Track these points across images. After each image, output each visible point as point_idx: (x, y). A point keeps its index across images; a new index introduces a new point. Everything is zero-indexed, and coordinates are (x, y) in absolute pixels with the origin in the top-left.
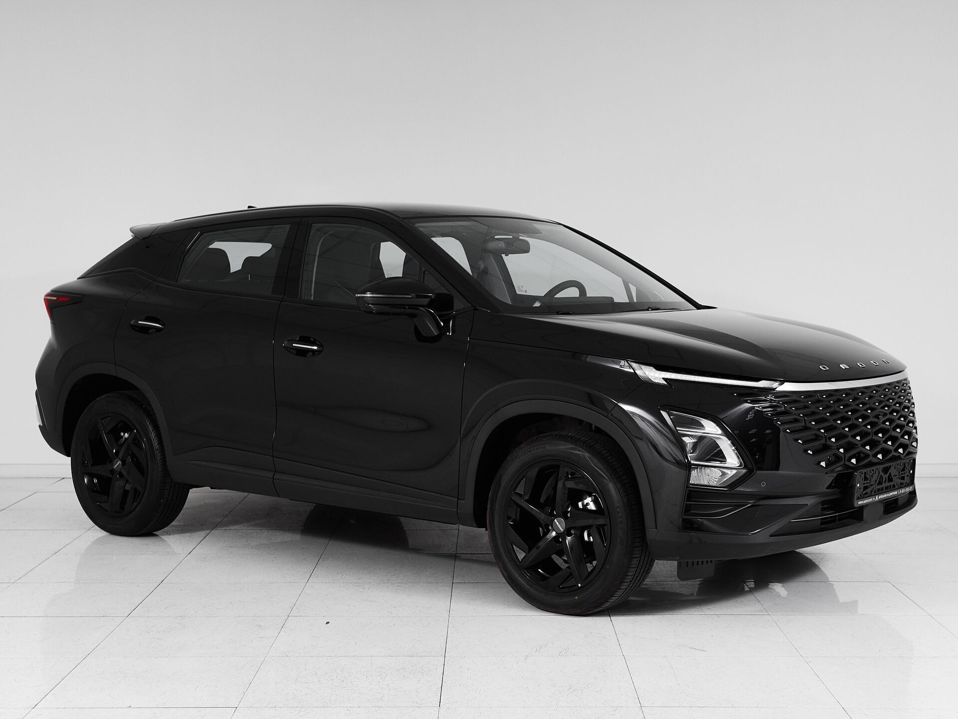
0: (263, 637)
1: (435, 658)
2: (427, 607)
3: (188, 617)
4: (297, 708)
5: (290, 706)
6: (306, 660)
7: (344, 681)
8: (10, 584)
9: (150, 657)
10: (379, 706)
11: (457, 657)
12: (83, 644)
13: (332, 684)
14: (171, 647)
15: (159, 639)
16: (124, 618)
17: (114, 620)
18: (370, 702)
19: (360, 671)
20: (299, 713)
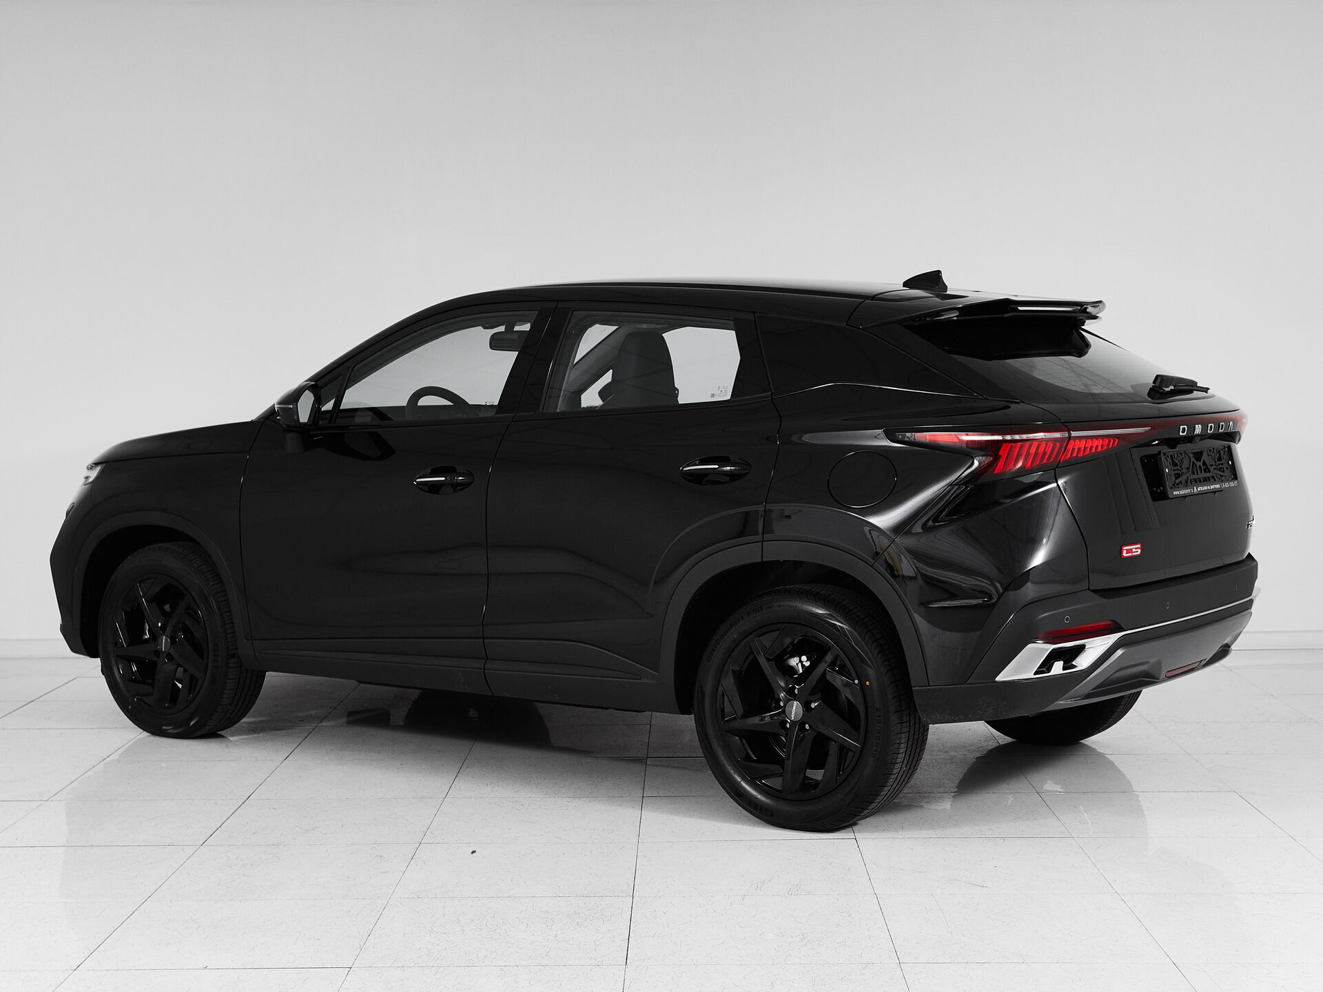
0: (386, 872)
1: (620, 898)
2: (608, 830)
3: (285, 846)
4: (434, 968)
5: (423, 965)
6: (445, 903)
7: (496, 930)
8: (41, 802)
9: (233, 900)
10: (544, 964)
11: (649, 897)
12: (142, 883)
13: (479, 935)
14: (262, 886)
15: (245, 875)
16: (197, 847)
17: (183, 850)
18: (532, 959)
19: (518, 918)
20: (435, 975)
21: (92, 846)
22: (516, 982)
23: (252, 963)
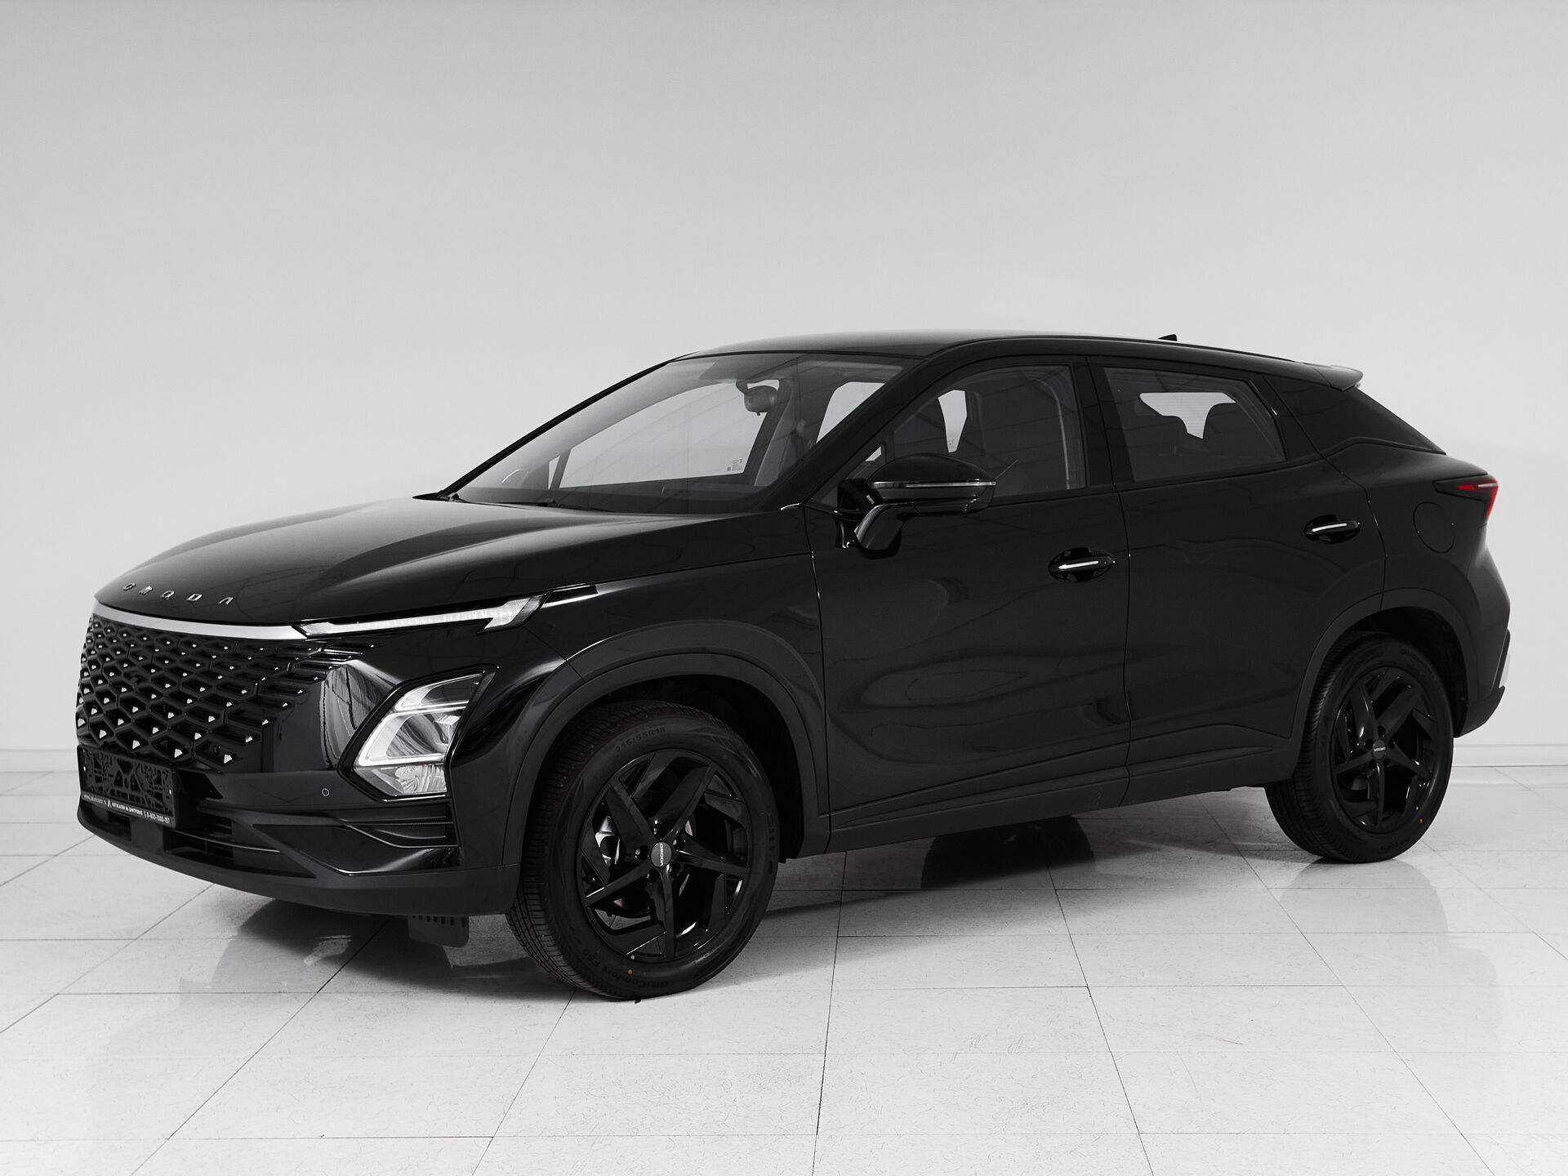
0: (534, 1025)
1: (810, 1056)
5: (576, 1134)
6: (604, 1061)
8: (129, 941)
11: (845, 1054)
16: (313, 994)
18: (706, 1128)
20: (592, 1146)
22: (688, 1155)
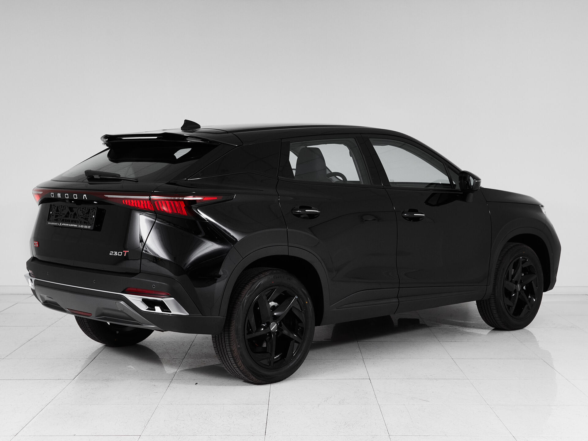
3: (111, 380)
10: (228, 434)
12: (46, 397)
14: (100, 399)
15: (92, 393)
17: (65, 382)
19: (216, 414)
21: (24, 379)
23: (96, 433)
